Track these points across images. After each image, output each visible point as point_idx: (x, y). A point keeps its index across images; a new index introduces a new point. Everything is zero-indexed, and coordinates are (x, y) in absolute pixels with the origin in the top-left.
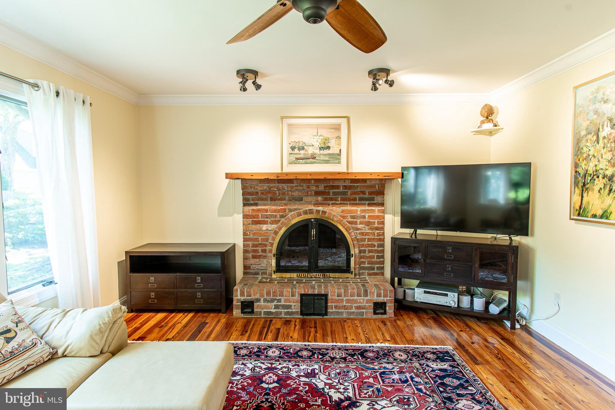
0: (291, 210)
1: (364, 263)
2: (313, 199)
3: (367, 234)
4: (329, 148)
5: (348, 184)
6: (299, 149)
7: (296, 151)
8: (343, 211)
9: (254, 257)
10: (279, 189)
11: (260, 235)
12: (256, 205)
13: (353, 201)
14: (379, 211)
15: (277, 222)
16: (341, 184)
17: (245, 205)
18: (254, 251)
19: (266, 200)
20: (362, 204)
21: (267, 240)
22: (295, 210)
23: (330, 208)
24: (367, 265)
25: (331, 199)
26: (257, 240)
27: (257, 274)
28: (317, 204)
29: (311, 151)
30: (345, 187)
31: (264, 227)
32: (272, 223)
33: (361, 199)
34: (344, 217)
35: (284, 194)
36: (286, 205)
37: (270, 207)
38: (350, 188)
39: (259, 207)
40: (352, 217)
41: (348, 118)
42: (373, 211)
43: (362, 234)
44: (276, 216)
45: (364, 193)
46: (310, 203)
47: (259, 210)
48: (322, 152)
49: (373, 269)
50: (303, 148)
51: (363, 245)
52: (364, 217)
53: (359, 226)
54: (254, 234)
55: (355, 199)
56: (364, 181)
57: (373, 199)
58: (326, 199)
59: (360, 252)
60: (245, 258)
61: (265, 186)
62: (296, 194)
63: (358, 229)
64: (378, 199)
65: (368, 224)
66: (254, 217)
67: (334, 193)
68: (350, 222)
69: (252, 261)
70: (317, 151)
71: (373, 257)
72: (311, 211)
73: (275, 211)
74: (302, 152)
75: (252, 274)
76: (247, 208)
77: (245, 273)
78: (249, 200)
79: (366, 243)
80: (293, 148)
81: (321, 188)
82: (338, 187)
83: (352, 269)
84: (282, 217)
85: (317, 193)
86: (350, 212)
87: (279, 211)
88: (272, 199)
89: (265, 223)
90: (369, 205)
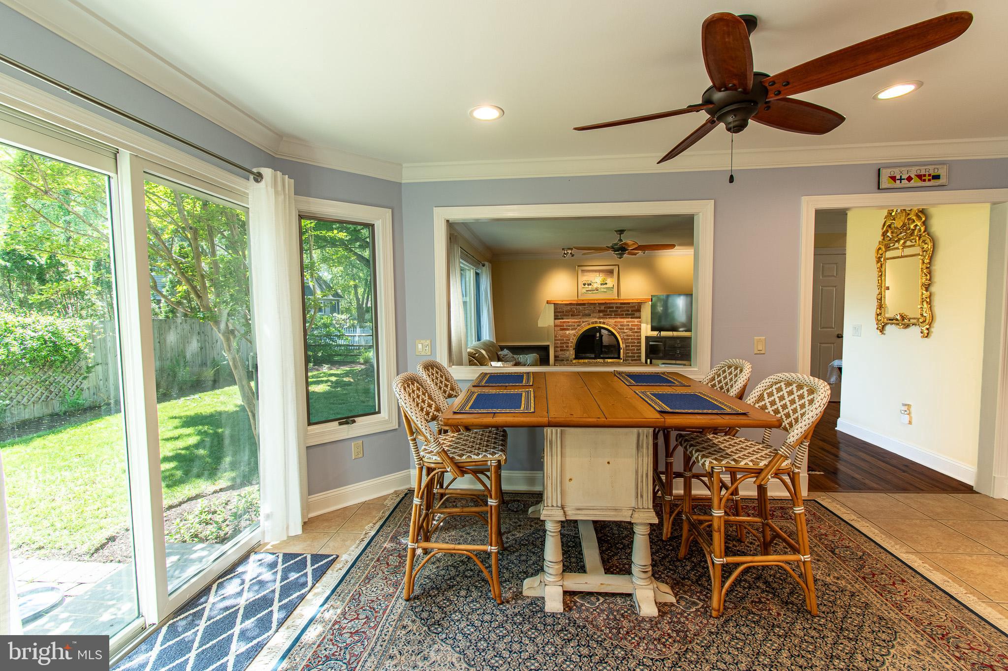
0: (583, 322)
1: (628, 353)
2: (597, 315)
3: (630, 336)
4: (606, 284)
5: (619, 305)
6: (588, 285)
7: (586, 286)
8: (615, 322)
9: (561, 350)
10: (576, 309)
11: (565, 337)
12: (563, 319)
13: (622, 316)
14: (637, 321)
15: (575, 329)
16: (614, 306)
17: (555, 319)
18: (561, 347)
19: (569, 316)
20: (627, 318)
21: (569, 340)
22: (586, 321)
23: (608, 320)
24: (630, 355)
25: (608, 315)
26: (563, 340)
27: (563, 360)
28: (600, 318)
29: (595, 286)
30: (617, 307)
31: (567, 332)
32: (572, 330)
33: (626, 315)
34: (616, 325)
35: (579, 312)
36: (580, 318)
37: (571, 320)
38: (620, 308)
39: (564, 320)
40: (621, 325)
41: (618, 266)
42: (634, 322)
43: (627, 335)
44: (574, 325)
45: (628, 311)
46: (595, 317)
47: (564, 322)
48: (602, 286)
49: (634, 357)
50: (591, 284)
51: (628, 343)
52: (629, 325)
53: (626, 331)
54: (561, 336)
55: (623, 315)
56: (629, 303)
57: (634, 314)
58: (605, 315)
59: (626, 346)
60: (555, 351)
61: (569, 308)
62: (587, 312)
63: (625, 333)
64: (637, 314)
65: (631, 329)
66: (561, 326)
67: (610, 311)
68: (620, 329)
69: (560, 353)
70: (599, 286)
71: (634, 350)
72: (596, 322)
73: (574, 322)
74: (590, 286)
75: (560, 360)
76: (557, 321)
77: (555, 360)
78: (558, 316)
79: (630, 341)
80: (584, 284)
81: (602, 308)
82: (612, 307)
83: (622, 357)
84: (578, 326)
85: (600, 311)
86: (620, 322)
87: (576, 322)
88: (572, 315)
89: (568, 329)
90: (631, 318)
